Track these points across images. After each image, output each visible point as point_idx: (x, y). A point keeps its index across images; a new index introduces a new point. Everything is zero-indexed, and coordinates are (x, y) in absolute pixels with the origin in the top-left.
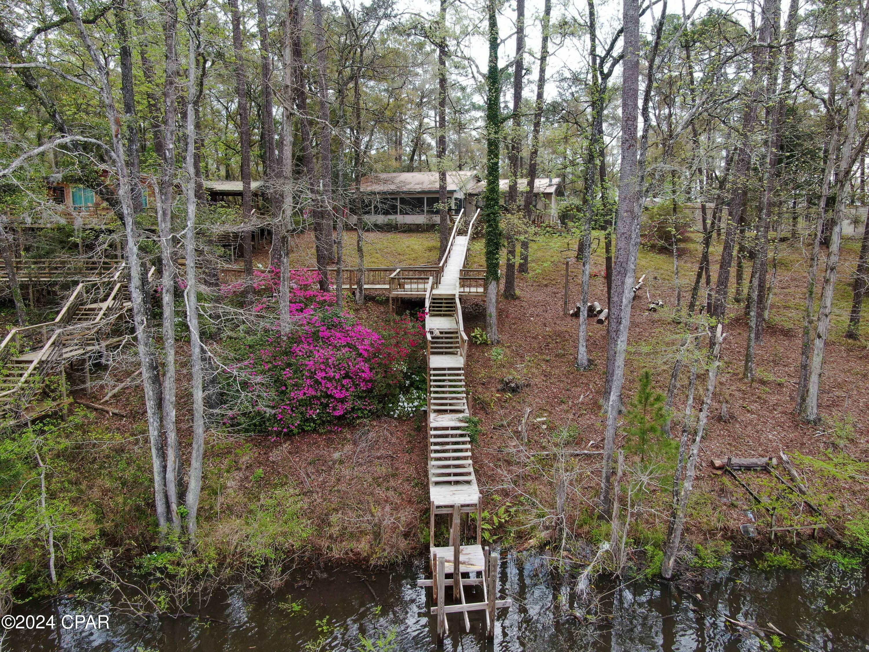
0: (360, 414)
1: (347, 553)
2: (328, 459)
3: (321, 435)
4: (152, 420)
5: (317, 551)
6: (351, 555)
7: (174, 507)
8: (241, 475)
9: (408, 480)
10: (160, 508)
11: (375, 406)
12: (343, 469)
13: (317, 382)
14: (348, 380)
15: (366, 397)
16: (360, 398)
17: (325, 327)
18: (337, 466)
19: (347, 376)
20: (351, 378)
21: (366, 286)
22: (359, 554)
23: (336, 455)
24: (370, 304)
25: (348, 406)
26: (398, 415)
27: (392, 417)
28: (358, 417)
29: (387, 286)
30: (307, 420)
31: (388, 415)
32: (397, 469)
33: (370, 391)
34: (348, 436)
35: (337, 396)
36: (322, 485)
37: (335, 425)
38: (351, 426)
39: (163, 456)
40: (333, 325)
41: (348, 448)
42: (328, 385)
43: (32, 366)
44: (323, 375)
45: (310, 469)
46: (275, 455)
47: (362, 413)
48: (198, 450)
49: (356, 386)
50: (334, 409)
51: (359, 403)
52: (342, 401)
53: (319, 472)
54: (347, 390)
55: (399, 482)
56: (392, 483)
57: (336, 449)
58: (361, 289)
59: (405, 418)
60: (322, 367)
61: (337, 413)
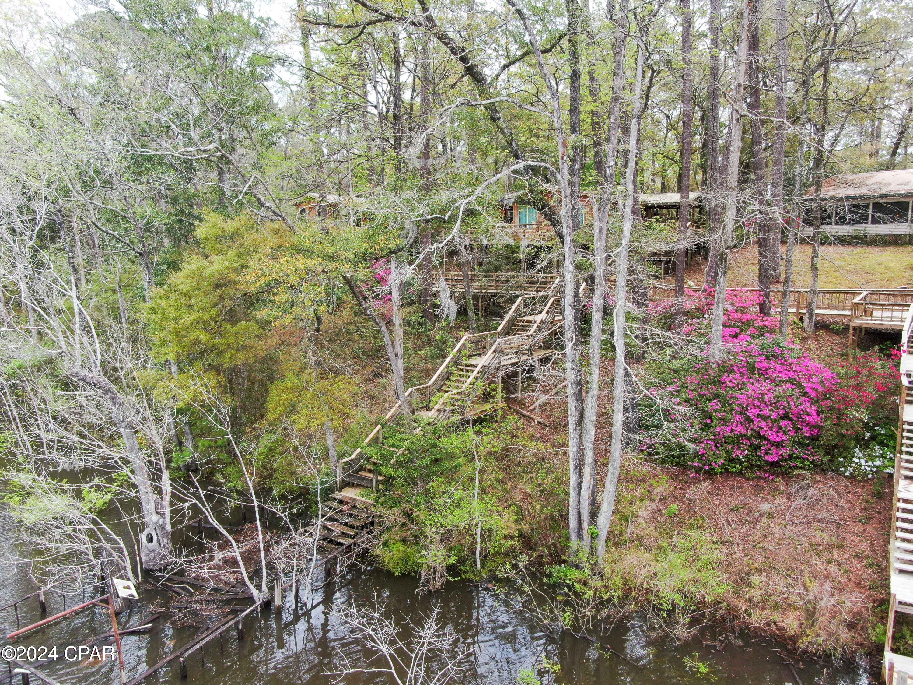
0: (799, 464)
1: (768, 625)
2: (754, 508)
3: (748, 479)
4: (572, 436)
5: (733, 612)
6: (774, 628)
7: (585, 525)
8: (654, 507)
9: (858, 557)
10: (573, 524)
11: (820, 457)
12: (772, 525)
13: (748, 419)
14: (786, 422)
15: (808, 445)
16: (800, 444)
17: (763, 357)
18: (764, 519)
19: (786, 417)
20: (791, 420)
21: (817, 311)
22: (784, 629)
23: (765, 507)
24: (822, 332)
25: (785, 452)
26: (851, 473)
27: (842, 474)
28: (796, 467)
29: (848, 313)
30: (732, 460)
31: (837, 471)
32: (844, 539)
33: (815, 439)
34: (782, 487)
35: (772, 438)
36: (745, 538)
37: (766, 471)
38: (787, 475)
39: (580, 473)
40: (773, 356)
41: (781, 501)
42: (763, 424)
43: (477, 370)
44: (757, 412)
45: (732, 517)
46: (692, 493)
47: (802, 463)
48: (613, 474)
49: (797, 430)
50: (767, 453)
51: (798, 452)
52: (778, 445)
53: (741, 522)
54: (785, 433)
55: (846, 556)
56: (836, 555)
57: (765, 500)
58: (811, 315)
59: (860, 479)
60: (756, 402)
61: (770, 458)
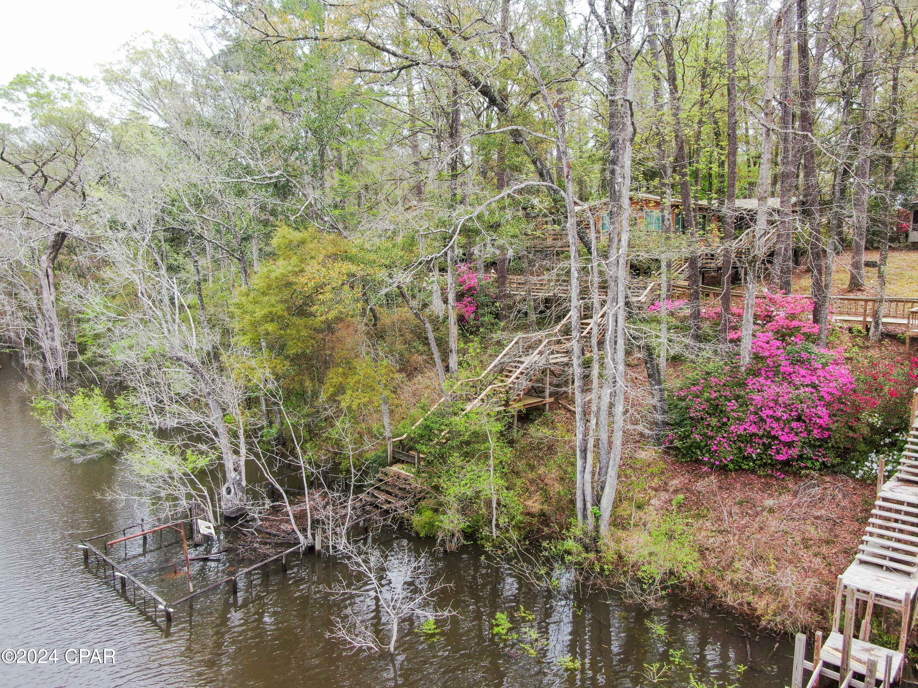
0: (809, 464)
1: (741, 604)
2: (758, 503)
3: (760, 477)
4: (578, 424)
5: (711, 590)
6: (746, 608)
7: (589, 505)
10: (579, 504)
11: (832, 459)
12: (770, 519)
13: (762, 420)
14: (798, 424)
15: (820, 446)
16: (812, 446)
17: (788, 362)
18: (765, 513)
19: (799, 419)
20: (804, 422)
21: (884, 320)
22: (755, 610)
23: (769, 502)
24: (886, 341)
25: (794, 452)
26: (862, 477)
27: (853, 477)
28: (806, 468)
29: (905, 321)
30: (745, 458)
31: (848, 474)
32: (836, 536)
33: (825, 441)
34: (790, 486)
35: (782, 438)
36: (742, 529)
37: (779, 470)
38: (797, 475)
39: (585, 458)
40: (798, 361)
41: (786, 498)
42: (774, 425)
43: (522, 366)
44: (770, 413)
45: (736, 509)
46: (701, 485)
47: (813, 464)
49: (809, 432)
50: (778, 453)
51: (808, 452)
52: (790, 445)
53: (743, 514)
54: (796, 434)
57: (771, 496)
59: (869, 482)
60: (771, 404)
61: (781, 457)
